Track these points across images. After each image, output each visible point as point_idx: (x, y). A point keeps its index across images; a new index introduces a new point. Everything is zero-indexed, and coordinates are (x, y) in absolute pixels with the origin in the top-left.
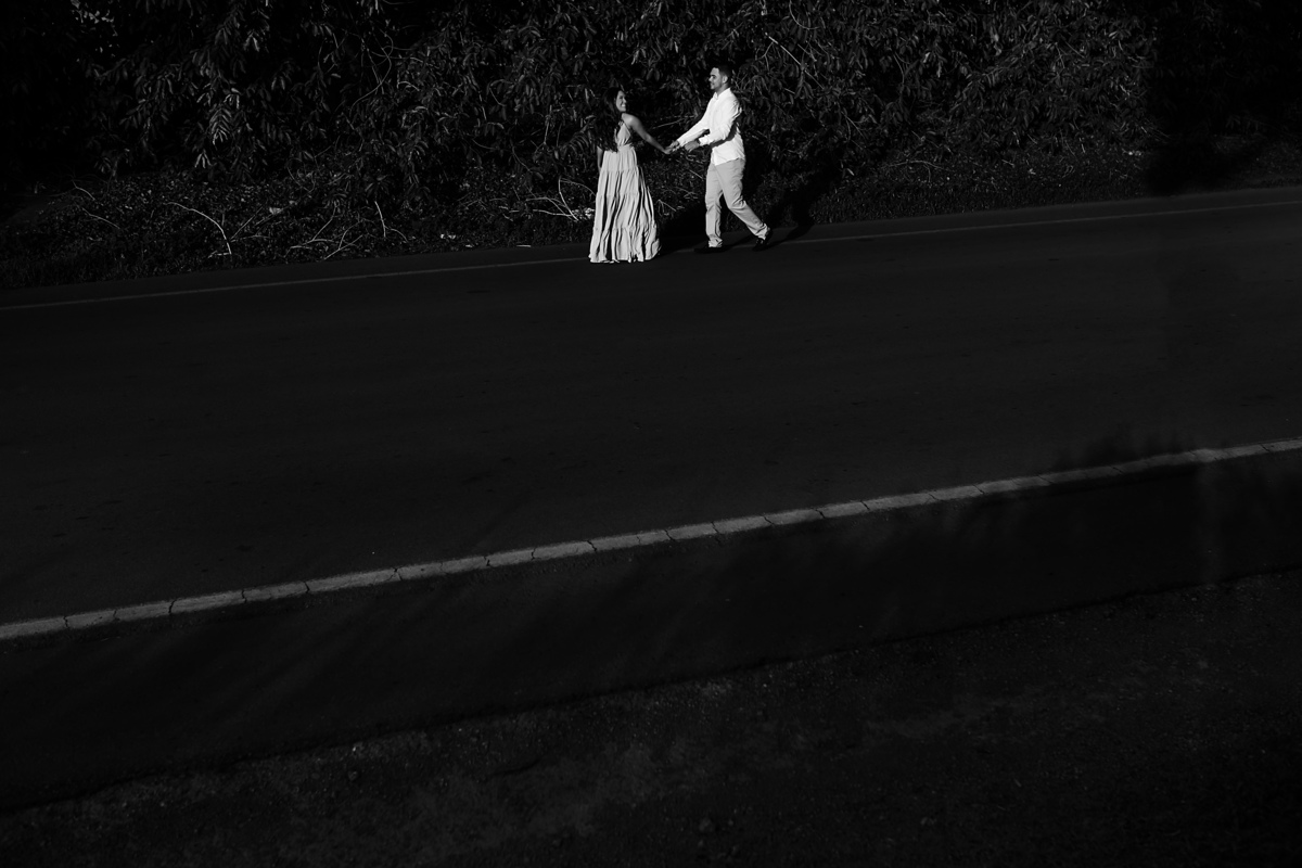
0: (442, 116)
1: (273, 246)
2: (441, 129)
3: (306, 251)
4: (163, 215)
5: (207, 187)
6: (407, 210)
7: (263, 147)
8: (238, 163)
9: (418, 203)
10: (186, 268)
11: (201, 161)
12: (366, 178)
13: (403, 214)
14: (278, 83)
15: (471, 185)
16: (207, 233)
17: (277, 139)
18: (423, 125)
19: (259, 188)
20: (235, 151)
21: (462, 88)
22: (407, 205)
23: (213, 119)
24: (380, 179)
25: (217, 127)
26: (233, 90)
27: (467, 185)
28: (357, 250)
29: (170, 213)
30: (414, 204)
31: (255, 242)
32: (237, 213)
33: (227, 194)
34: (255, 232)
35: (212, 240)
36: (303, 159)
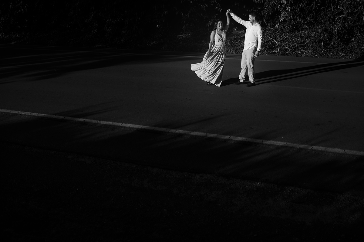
0: (349, 18)
1: (290, 51)
2: (348, 22)
3: (299, 54)
4: (264, 39)
5: (278, 33)
6: (332, 45)
7: (295, 23)
8: (287, 27)
9: (336, 43)
10: (266, 54)
11: (277, 26)
12: (322, 35)
13: (330, 46)
14: (302, 6)
15: (355, 40)
16: (274, 45)
17: (299, 21)
18: (343, 21)
19: (291, 34)
20: (287, 24)
21: (358, 10)
22: (332, 44)
23: (282, 15)
24: (325, 35)
25: (282, 17)
26: (289, 7)
27: (353, 39)
28: (313, 55)
29: (266, 38)
30: (334, 44)
31: (286, 50)
32: (283, 41)
33: (282, 35)
34: (287, 46)
35: (275, 47)
36: (305, 28)
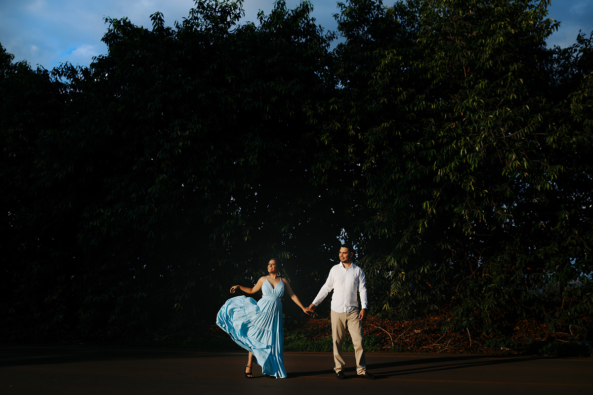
0: (504, 289)
1: (414, 346)
2: (504, 296)
3: (430, 349)
4: (366, 329)
5: (387, 320)
6: (484, 336)
7: (415, 303)
8: (402, 310)
9: (490, 333)
10: (372, 350)
11: (386, 307)
12: (463, 319)
13: (482, 337)
14: (424, 270)
15: (520, 328)
16: (384, 338)
17: (422, 300)
18: (494, 294)
19: (411, 322)
20: (402, 304)
21: (516, 277)
22: (484, 333)
23: (392, 286)
24: (470, 319)
25: (394, 289)
26: (403, 272)
27: (518, 328)
28: (455, 350)
29: (369, 328)
30: (488, 333)
31: (406, 343)
32: (399, 331)
33: (396, 323)
34: (406, 339)
35: (386, 341)
36: (433, 309)
